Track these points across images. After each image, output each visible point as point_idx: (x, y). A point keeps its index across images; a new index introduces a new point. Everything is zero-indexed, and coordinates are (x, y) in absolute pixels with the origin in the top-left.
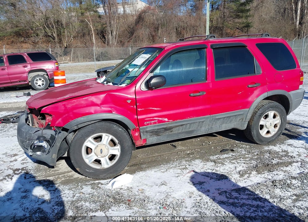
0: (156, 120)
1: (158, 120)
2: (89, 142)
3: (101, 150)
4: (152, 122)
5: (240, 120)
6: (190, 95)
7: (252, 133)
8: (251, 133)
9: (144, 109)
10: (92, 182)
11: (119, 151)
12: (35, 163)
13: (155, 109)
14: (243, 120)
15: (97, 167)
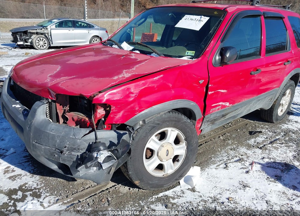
0: (220, 105)
1: (222, 105)
4: (217, 108)
5: (269, 100)
6: (251, 74)
9: (213, 92)
10: (156, 197)
11: (184, 150)
13: (222, 91)
14: (271, 100)
15: (159, 174)
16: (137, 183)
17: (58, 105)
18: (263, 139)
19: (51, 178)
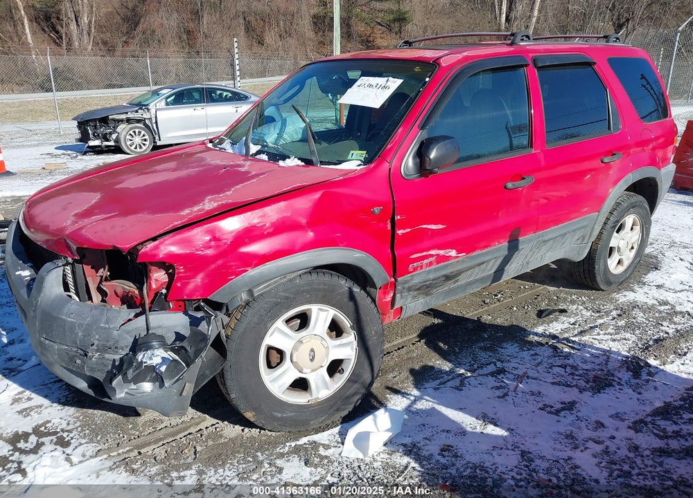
0: (432, 256)
1: (438, 255)
2: (279, 335)
3: (312, 350)
4: (426, 261)
5: (578, 239)
6: (505, 188)
7: (597, 267)
8: (594, 268)
9: (409, 230)
10: (293, 444)
11: (352, 349)
12: (67, 408)
13: (434, 227)
14: (584, 239)
15: (299, 399)
16: (249, 415)
17: (87, 268)
18: (566, 325)
19: (96, 412)
